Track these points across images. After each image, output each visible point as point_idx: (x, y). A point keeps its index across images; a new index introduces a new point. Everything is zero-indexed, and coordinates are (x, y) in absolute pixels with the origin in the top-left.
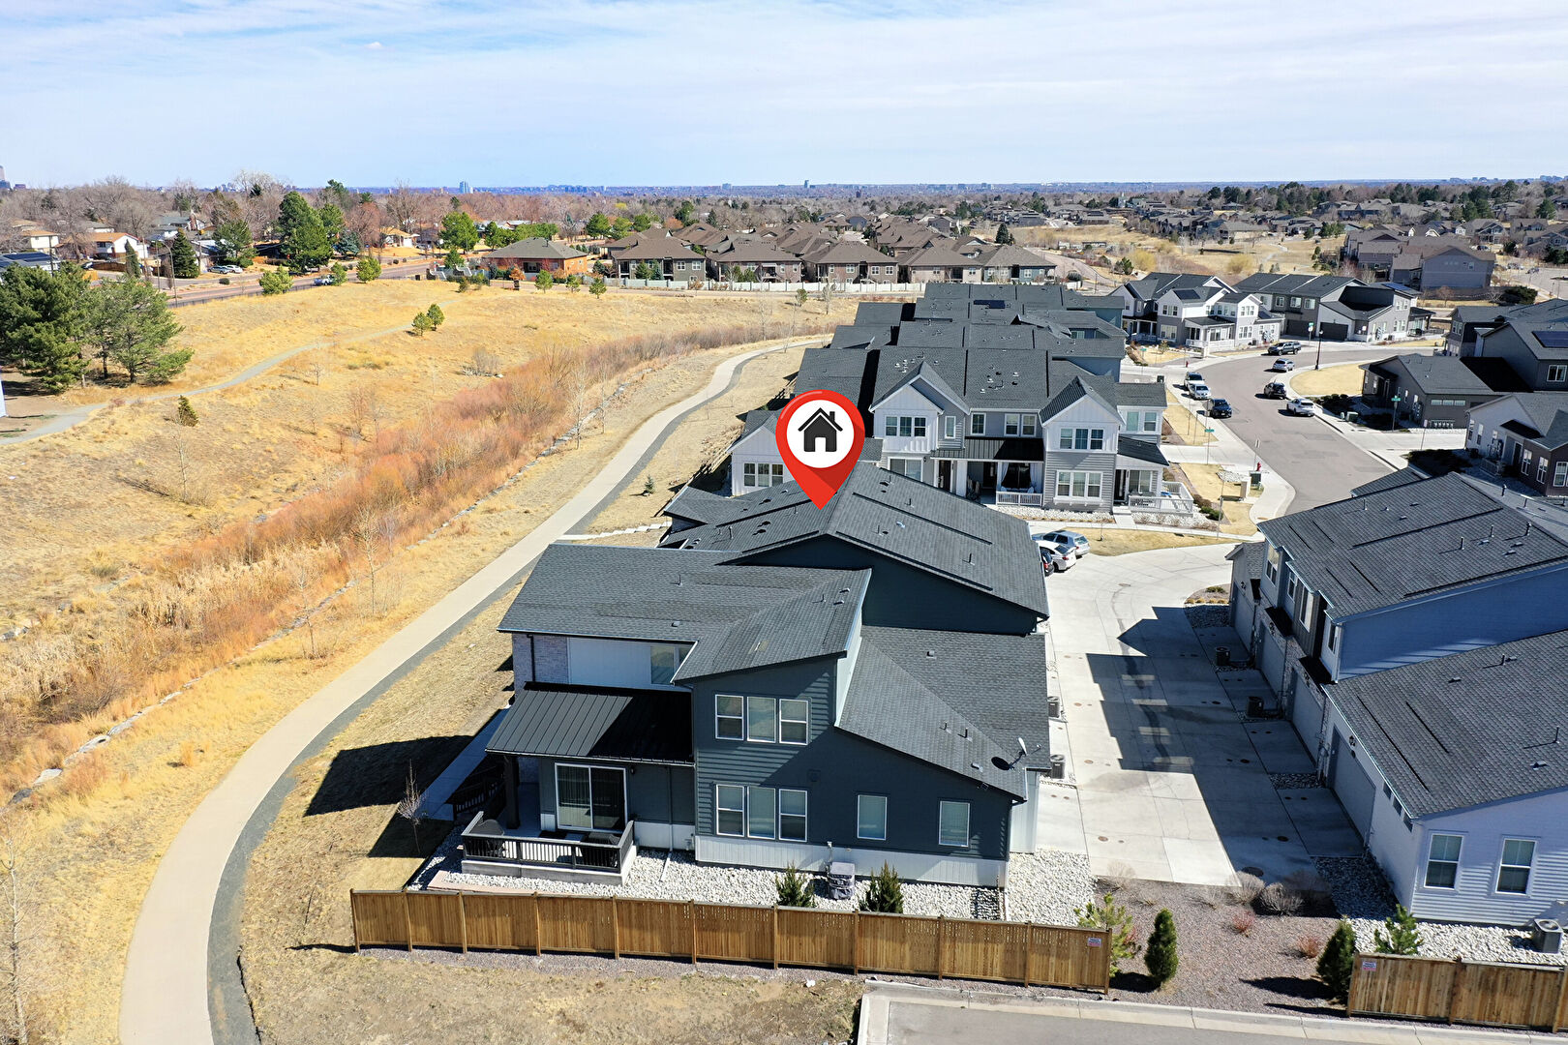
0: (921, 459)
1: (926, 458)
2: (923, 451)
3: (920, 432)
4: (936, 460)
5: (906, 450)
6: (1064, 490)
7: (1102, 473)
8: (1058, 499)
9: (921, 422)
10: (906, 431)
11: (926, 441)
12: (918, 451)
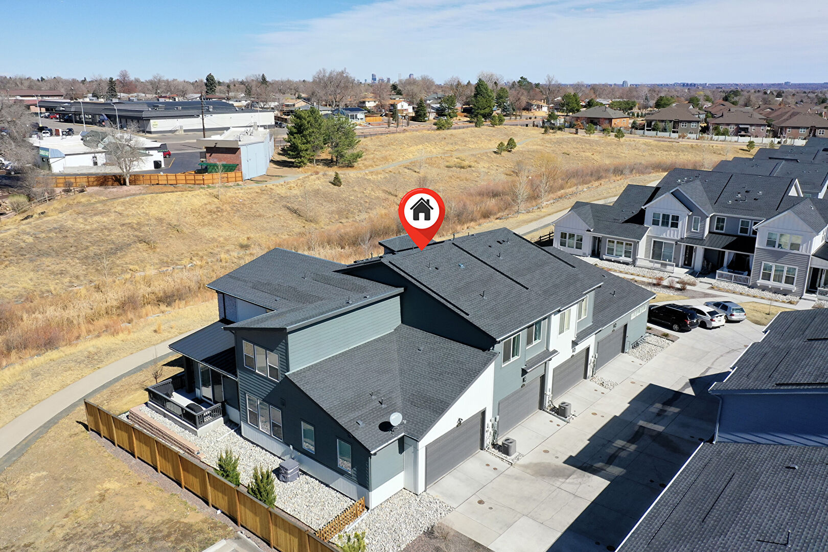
0: (674, 242)
1: (676, 243)
2: (676, 238)
3: (675, 225)
4: (683, 245)
5: (664, 236)
6: (767, 277)
7: (797, 268)
8: (760, 282)
9: (676, 218)
10: (665, 224)
11: (678, 231)
12: (672, 237)
